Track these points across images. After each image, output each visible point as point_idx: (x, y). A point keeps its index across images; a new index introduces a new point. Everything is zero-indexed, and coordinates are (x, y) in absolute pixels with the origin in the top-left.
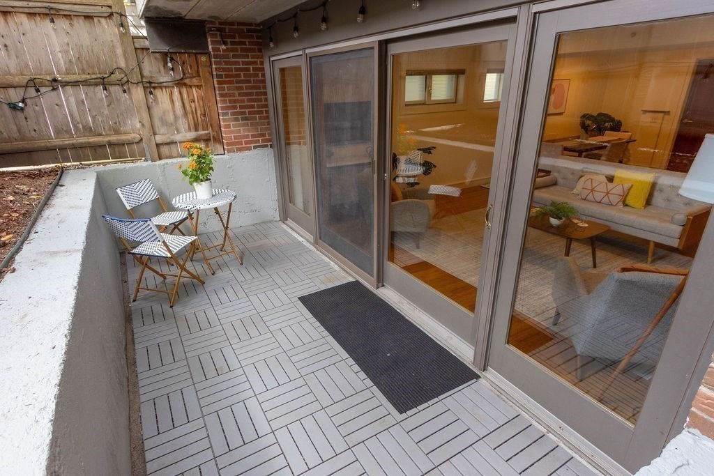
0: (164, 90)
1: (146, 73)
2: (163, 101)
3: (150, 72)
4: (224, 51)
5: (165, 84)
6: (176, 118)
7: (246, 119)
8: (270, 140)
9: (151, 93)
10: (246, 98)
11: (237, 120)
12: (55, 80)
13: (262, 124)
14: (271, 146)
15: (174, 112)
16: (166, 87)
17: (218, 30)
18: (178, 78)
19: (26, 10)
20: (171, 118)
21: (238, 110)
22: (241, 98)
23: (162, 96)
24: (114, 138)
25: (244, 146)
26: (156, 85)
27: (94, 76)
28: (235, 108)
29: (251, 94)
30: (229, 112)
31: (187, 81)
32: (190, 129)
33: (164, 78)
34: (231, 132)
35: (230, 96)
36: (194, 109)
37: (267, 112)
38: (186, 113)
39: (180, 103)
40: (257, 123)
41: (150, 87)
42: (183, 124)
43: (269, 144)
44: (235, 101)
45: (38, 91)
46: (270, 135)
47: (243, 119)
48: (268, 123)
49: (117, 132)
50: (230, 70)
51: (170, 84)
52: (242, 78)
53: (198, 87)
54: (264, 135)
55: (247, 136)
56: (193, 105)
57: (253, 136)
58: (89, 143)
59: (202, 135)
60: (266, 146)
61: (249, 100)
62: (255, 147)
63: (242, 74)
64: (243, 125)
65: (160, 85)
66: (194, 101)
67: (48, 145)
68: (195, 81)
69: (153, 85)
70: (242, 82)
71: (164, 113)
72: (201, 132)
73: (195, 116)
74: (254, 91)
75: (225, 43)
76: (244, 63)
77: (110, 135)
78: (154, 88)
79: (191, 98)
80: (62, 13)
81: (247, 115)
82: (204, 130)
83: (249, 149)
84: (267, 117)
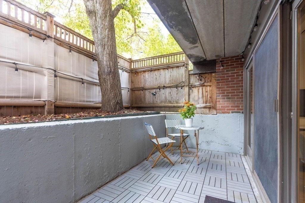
0: (196, 88)
1: (191, 82)
2: (195, 92)
3: (193, 82)
4: (222, 69)
5: (197, 86)
6: (199, 98)
7: (229, 98)
8: (242, 110)
9: (191, 89)
10: (230, 89)
11: (224, 99)
12: (164, 86)
13: (238, 101)
14: (243, 113)
15: (198, 96)
16: (197, 87)
17: (221, 61)
18: (202, 83)
19: (163, 68)
20: (196, 98)
21: (226, 94)
22: (228, 89)
23: (195, 90)
24: (175, 105)
25: (226, 111)
26: (194, 86)
27: (174, 84)
28: (224, 93)
29: (234, 87)
30: (221, 95)
31: (205, 84)
32: (203, 103)
33: (197, 84)
34: (220, 104)
35: (222, 88)
36: (207, 95)
37: (242, 95)
38: (203, 96)
39: (202, 93)
40: (235, 100)
41: (191, 87)
42: (201, 101)
43: (241, 111)
44: (224, 90)
45: (160, 89)
46: (242, 107)
47: (227, 98)
48: (242, 101)
49: (177, 103)
50: (224, 77)
51: (198, 86)
52: (230, 80)
53: (210, 86)
54: (239, 107)
55: (229, 107)
56: (207, 93)
57: (231, 107)
58: (168, 106)
59: (207, 105)
60: (240, 112)
61: (232, 90)
62: (232, 112)
63: (230, 78)
64: (227, 101)
65: (195, 86)
66: (207, 92)
67: (158, 105)
68: (209, 84)
69: (192, 86)
70: (229, 81)
71: (194, 96)
72: (208, 104)
73: (207, 97)
74: (236, 85)
75: (223, 66)
76: (231, 73)
77: (174, 104)
78: (193, 87)
79: (206, 90)
80: (171, 67)
81: (230, 97)
82: (209, 103)
83: (229, 113)
84: (242, 98)
